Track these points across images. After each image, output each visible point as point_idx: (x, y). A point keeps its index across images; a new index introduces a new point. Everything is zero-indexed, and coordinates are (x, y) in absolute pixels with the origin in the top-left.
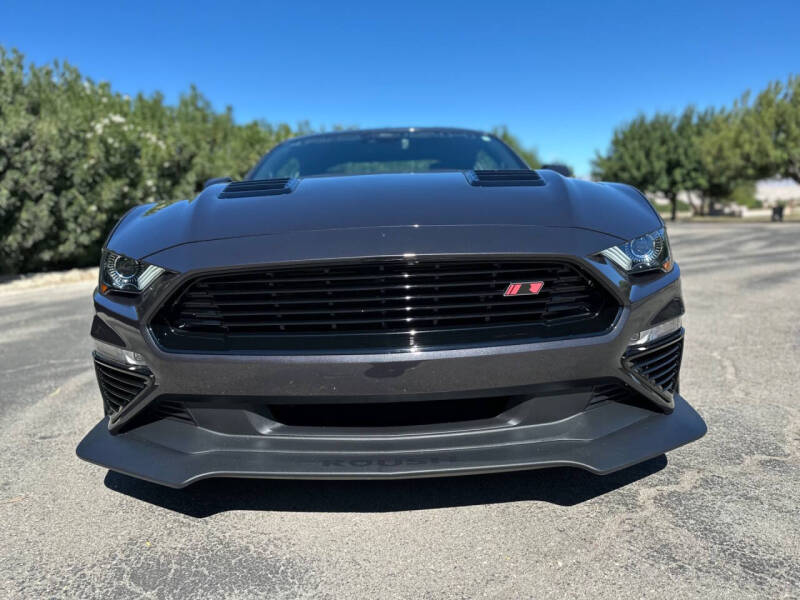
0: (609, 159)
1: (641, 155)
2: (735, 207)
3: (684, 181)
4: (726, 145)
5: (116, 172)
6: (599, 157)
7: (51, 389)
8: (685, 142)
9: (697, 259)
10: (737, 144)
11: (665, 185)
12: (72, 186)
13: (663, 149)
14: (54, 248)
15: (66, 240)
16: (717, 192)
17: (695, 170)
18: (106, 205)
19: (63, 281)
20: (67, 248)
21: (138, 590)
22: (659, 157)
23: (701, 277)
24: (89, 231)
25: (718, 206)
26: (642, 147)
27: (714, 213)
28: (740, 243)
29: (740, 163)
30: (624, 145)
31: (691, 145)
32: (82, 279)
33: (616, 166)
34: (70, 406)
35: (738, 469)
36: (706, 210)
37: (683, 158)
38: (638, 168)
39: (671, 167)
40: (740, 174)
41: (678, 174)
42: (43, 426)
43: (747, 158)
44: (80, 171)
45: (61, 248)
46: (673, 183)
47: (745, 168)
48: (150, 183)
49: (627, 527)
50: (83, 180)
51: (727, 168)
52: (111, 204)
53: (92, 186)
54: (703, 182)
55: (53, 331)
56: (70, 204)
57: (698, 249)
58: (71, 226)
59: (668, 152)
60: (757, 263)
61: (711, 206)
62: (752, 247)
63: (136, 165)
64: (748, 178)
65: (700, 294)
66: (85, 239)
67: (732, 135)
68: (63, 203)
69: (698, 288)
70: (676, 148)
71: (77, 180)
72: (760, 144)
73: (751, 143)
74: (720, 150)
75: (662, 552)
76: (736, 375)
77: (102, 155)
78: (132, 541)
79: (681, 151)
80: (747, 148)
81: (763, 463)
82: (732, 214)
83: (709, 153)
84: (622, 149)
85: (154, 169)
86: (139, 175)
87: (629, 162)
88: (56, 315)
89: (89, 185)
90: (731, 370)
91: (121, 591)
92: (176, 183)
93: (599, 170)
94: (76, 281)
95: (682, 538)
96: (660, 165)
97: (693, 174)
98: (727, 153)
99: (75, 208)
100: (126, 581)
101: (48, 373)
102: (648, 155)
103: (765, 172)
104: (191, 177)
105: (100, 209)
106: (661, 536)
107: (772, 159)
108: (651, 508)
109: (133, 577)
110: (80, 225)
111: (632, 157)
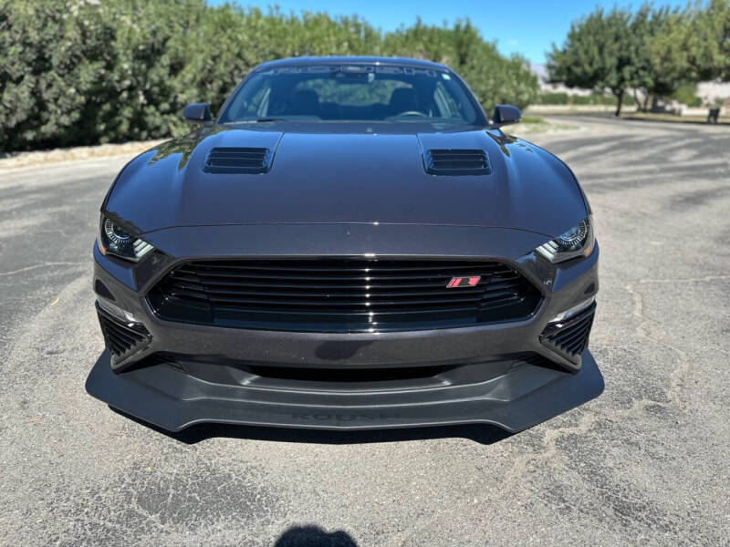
0: (565, 52)
1: (595, 50)
2: (675, 105)
3: (632, 79)
4: (675, 46)
5: (93, 56)
6: (556, 50)
7: (51, 297)
8: (637, 41)
9: (632, 168)
10: (685, 47)
11: (614, 82)
12: (50, 68)
13: (616, 46)
14: (36, 128)
15: (48, 120)
16: (661, 90)
17: (644, 68)
18: (84, 87)
19: (46, 160)
20: (49, 129)
21: (145, 513)
22: (611, 54)
23: (632, 192)
24: (69, 112)
25: (660, 104)
26: (596, 41)
27: (656, 110)
28: (672, 151)
29: (685, 65)
30: (579, 40)
31: (643, 44)
32: (65, 159)
33: (570, 60)
34: (70, 317)
35: (626, 413)
36: (649, 106)
37: (633, 56)
38: (591, 64)
39: (623, 63)
40: (684, 75)
41: (627, 71)
42: (48, 340)
43: (692, 61)
44: (58, 54)
45: (43, 129)
46: (622, 80)
47: (689, 70)
48: (126, 66)
49: (531, 467)
50: (61, 62)
51: (673, 69)
52: (89, 86)
53: (70, 67)
54: (650, 81)
55: (45, 225)
56: (50, 86)
57: (634, 156)
58: (52, 107)
59: (620, 49)
60: (682, 178)
61: (655, 102)
62: (682, 157)
63: (112, 47)
64: (691, 80)
65: (625, 214)
66: (65, 120)
67: (682, 37)
68: (43, 85)
69: (626, 206)
70: (629, 45)
71: (55, 61)
72: (706, 48)
73: (699, 47)
74: (669, 51)
75: (556, 493)
76: (643, 313)
77: (78, 37)
78: (136, 466)
79: (632, 48)
80: (694, 51)
81: (648, 409)
82: (672, 112)
83: (658, 53)
84: (577, 44)
85: (129, 52)
86: (115, 57)
87: (583, 57)
88: (45, 204)
89: (67, 67)
90: (639, 306)
91: (131, 514)
92: (150, 66)
93: (553, 63)
94: (59, 160)
95: (571, 480)
96: (611, 62)
97: (641, 73)
98: (675, 55)
99: (54, 89)
100: (134, 505)
101: (45, 276)
102: (601, 51)
103: (707, 75)
104: (165, 60)
105: (78, 91)
106: (557, 477)
107: (715, 63)
108: (553, 450)
109: (140, 501)
110: (60, 106)
111: (586, 52)
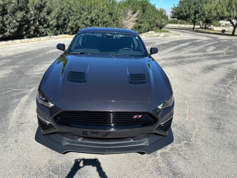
0: (178, 7)
1: (187, 8)
2: (212, 27)
3: (199, 18)
4: (213, 9)
5: (21, 9)
6: (175, 7)
8: (201, 5)
9: (194, 54)
10: (216, 9)
11: (193, 19)
12: (7, 14)
13: (194, 7)
14: (3, 33)
15: (7, 31)
16: (208, 22)
17: (203, 15)
19: (7, 44)
20: (7, 34)
21: (54, 175)
22: (192, 9)
23: (193, 65)
24: (14, 28)
25: (207, 26)
26: (188, 5)
27: (206, 28)
29: (216, 15)
31: (203, 6)
32: (13, 44)
33: (179, 10)
35: (179, 145)
36: (204, 27)
37: (199, 10)
38: (186, 12)
39: (196, 12)
40: (215, 18)
41: (197, 15)
43: (218, 14)
44: (10, 9)
45: (5, 34)
46: (195, 18)
47: (217, 17)
48: (32, 12)
49: (153, 162)
50: (11, 11)
51: (211, 16)
52: (20, 19)
53: (14, 13)
54: (204, 19)
56: (7, 19)
57: (196, 49)
58: (8, 26)
59: (195, 8)
63: (28, 6)
64: (216, 20)
65: (189, 73)
66: (12, 31)
67: (215, 5)
68: (5, 19)
69: (190, 70)
70: (199, 6)
71: (9, 11)
72: (222, 10)
74: (211, 10)
77: (16, 3)
79: (199, 8)
80: (219, 10)
81: (185, 144)
82: (211, 29)
83: (207, 10)
84: (182, 5)
85: (33, 7)
86: (28, 9)
87: (183, 10)
90: (188, 109)
92: (41, 12)
93: (174, 11)
94: (10, 44)
95: (163, 165)
96: (192, 12)
97: (202, 16)
98: (212, 12)
99: (8, 21)
102: (189, 8)
103: (222, 18)
104: (45, 10)
105: (16, 21)
106: (159, 165)
107: (225, 15)
108: (159, 156)
109: (52, 171)
110: (11, 26)
111: (184, 8)
